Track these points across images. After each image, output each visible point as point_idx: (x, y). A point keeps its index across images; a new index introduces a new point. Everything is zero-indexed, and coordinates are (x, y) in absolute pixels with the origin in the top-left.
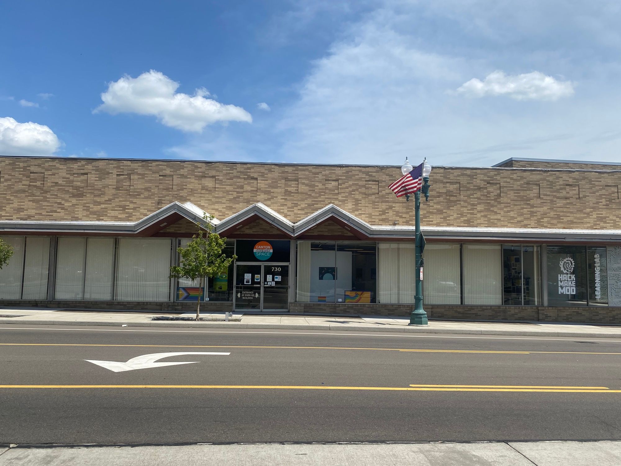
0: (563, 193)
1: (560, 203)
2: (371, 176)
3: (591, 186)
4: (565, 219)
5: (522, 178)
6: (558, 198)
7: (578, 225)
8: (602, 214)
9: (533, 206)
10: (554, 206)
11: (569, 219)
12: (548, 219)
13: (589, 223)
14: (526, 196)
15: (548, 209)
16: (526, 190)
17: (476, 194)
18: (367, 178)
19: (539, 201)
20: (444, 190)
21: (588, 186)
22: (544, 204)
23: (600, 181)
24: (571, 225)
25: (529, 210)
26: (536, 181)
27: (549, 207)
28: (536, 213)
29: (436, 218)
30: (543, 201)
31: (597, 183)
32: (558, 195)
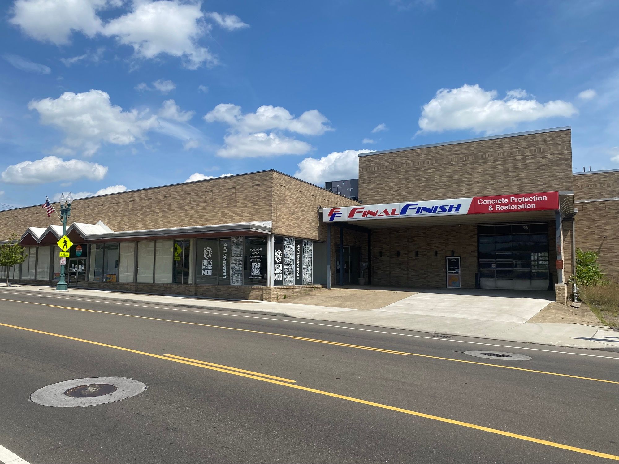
0: (204, 199)
1: (202, 206)
2: (115, 200)
3: (219, 190)
4: (204, 218)
5: (182, 190)
6: (201, 202)
7: (210, 222)
8: (224, 212)
9: (186, 211)
10: (198, 209)
11: (205, 217)
12: (194, 219)
13: (217, 219)
14: (183, 203)
15: (195, 211)
16: (183, 199)
17: (159, 205)
18: (114, 202)
19: (190, 206)
20: (144, 205)
21: (217, 191)
22: (193, 208)
23: (225, 186)
24: (207, 222)
25: (184, 213)
26: (189, 192)
27: (195, 210)
28: (188, 215)
29: (140, 225)
30: (192, 206)
31: (223, 188)
32: (200, 200)
